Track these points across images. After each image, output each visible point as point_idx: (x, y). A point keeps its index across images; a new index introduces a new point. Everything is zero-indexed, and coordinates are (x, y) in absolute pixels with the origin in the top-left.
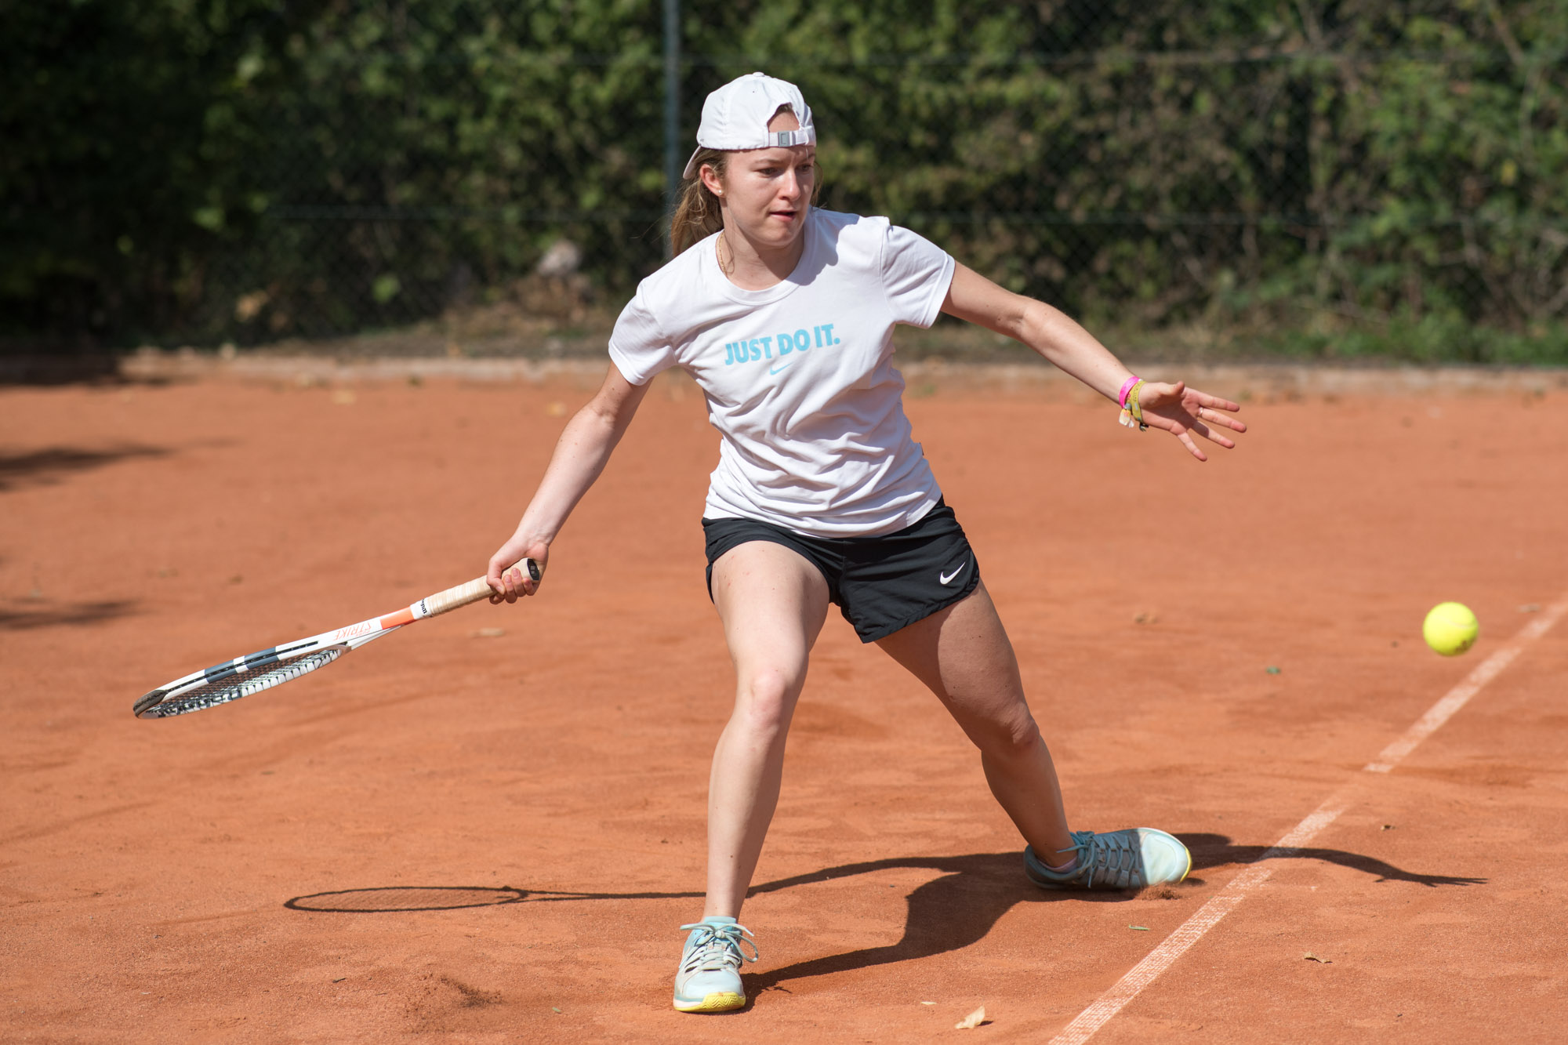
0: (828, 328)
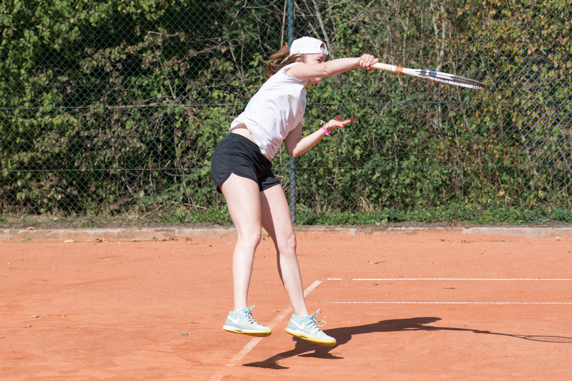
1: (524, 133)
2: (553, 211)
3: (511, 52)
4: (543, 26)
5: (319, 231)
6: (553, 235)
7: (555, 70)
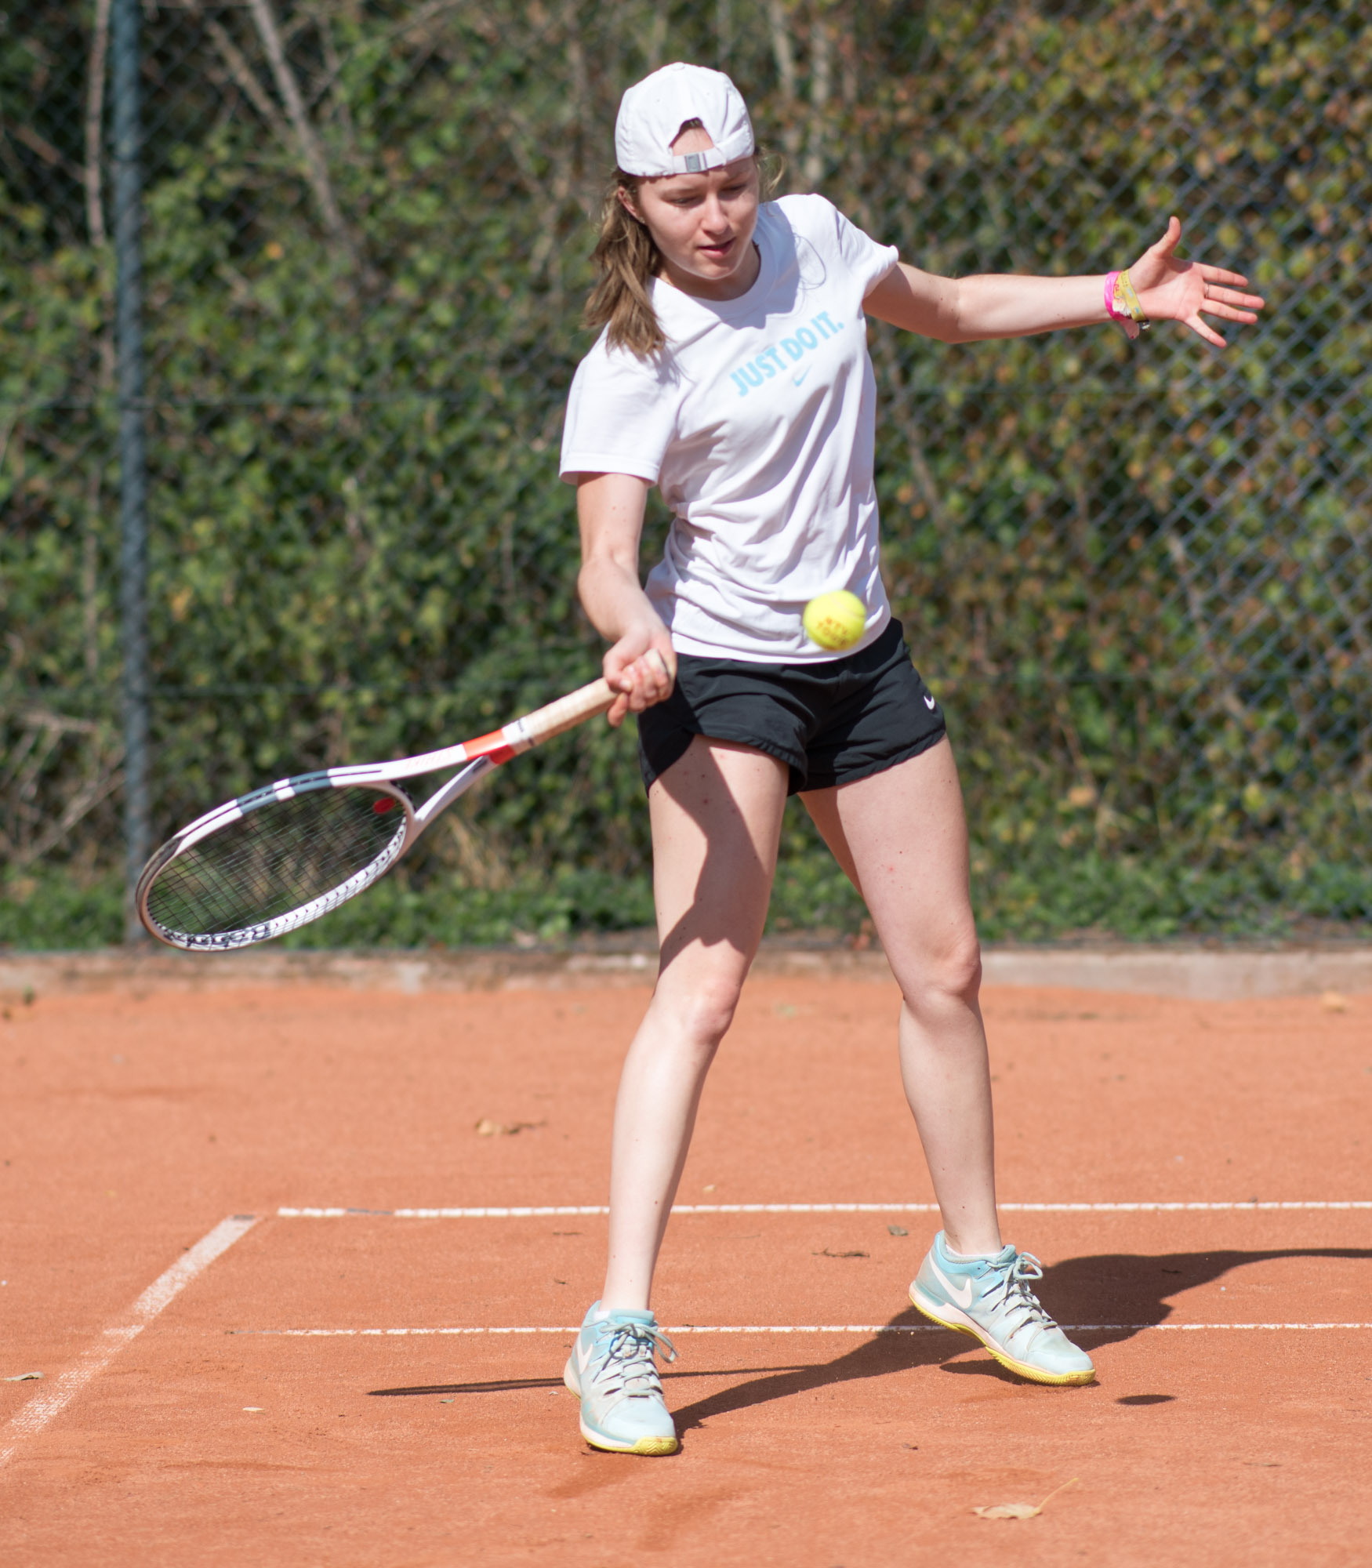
0: (824, 316)
1: (1183, 527)
2: (1311, 877)
3: (1121, 160)
4: (1266, 48)
5: (255, 976)
6: (1311, 988)
7: (1318, 246)
